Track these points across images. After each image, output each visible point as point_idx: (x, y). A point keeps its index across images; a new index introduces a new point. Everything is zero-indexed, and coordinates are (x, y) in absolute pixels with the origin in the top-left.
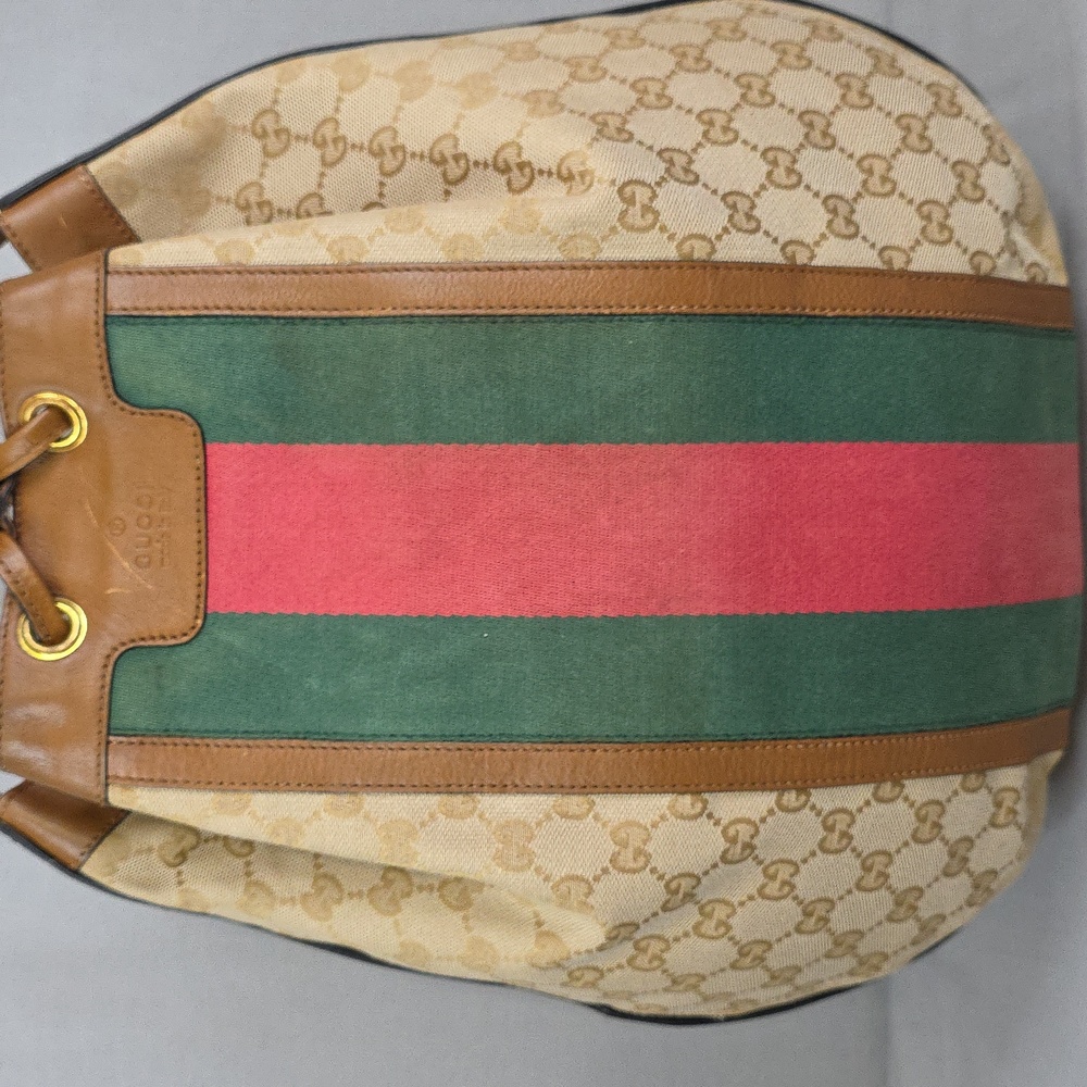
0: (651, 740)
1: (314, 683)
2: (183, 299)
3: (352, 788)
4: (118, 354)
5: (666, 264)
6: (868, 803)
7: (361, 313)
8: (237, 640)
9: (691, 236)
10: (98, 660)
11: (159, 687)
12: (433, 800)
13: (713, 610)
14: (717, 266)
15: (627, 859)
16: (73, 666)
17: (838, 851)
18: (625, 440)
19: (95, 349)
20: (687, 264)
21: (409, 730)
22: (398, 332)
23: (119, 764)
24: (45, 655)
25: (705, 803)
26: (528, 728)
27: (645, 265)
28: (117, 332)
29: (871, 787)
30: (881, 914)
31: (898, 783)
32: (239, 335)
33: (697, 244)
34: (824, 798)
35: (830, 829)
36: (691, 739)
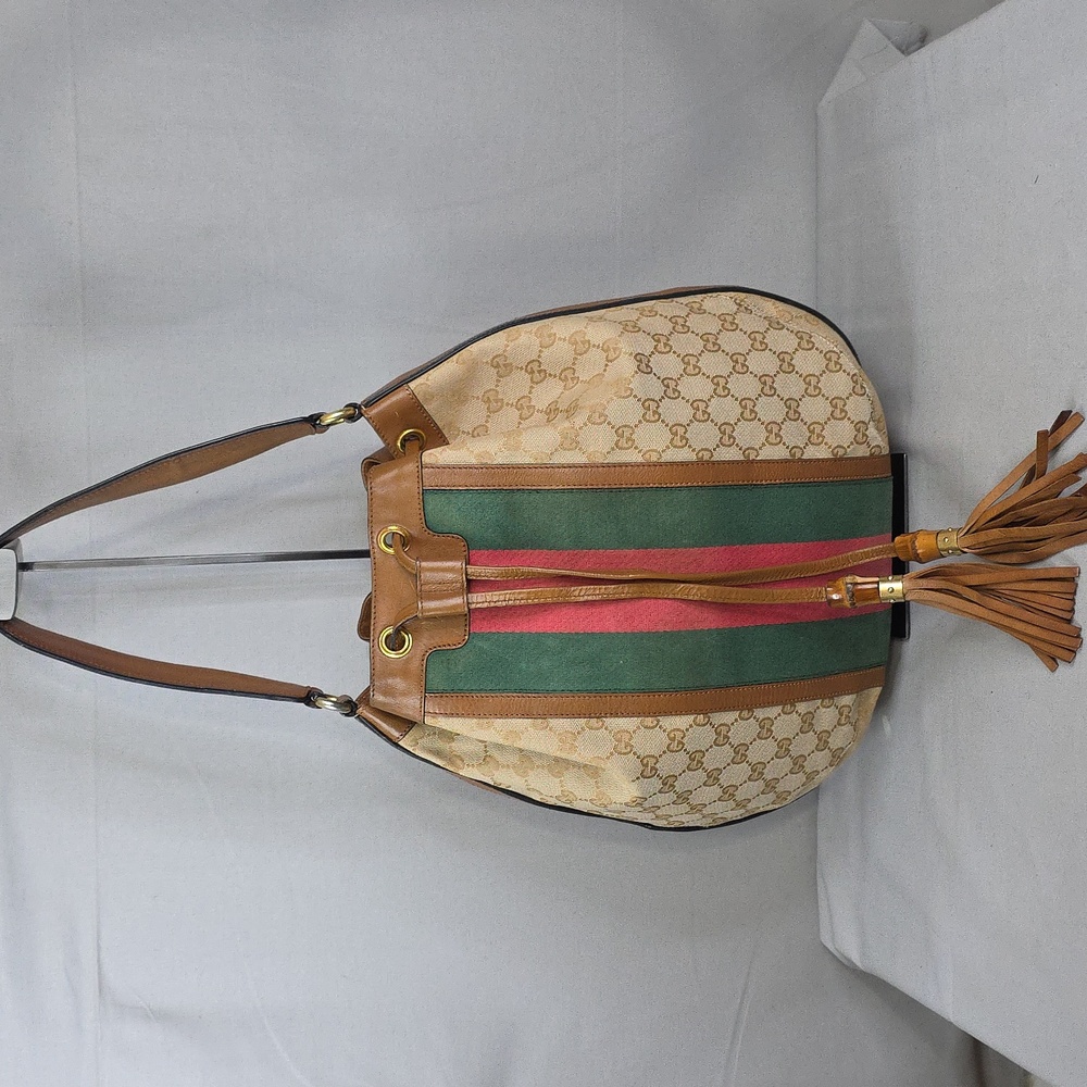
0: (686, 689)
1: (524, 665)
2: (459, 481)
3: (543, 716)
4: (429, 508)
5: (692, 463)
6: (779, 715)
7: (546, 488)
8: (486, 646)
9: (702, 449)
10: (419, 657)
11: (449, 669)
12: (583, 721)
13: (713, 626)
14: (713, 463)
15: (674, 746)
16: (408, 661)
17: (766, 738)
18: (673, 547)
19: (416, 505)
20: (700, 463)
21: (571, 688)
22: (565, 497)
23: (430, 707)
24: (392, 655)
25: (709, 718)
26: (629, 686)
27: (682, 464)
28: (429, 498)
29: (781, 707)
30: (787, 770)
31: (793, 705)
32: (487, 499)
33: (705, 453)
34: (760, 713)
35: (762, 727)
36: (704, 688)
